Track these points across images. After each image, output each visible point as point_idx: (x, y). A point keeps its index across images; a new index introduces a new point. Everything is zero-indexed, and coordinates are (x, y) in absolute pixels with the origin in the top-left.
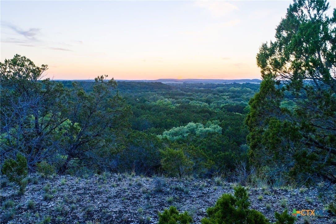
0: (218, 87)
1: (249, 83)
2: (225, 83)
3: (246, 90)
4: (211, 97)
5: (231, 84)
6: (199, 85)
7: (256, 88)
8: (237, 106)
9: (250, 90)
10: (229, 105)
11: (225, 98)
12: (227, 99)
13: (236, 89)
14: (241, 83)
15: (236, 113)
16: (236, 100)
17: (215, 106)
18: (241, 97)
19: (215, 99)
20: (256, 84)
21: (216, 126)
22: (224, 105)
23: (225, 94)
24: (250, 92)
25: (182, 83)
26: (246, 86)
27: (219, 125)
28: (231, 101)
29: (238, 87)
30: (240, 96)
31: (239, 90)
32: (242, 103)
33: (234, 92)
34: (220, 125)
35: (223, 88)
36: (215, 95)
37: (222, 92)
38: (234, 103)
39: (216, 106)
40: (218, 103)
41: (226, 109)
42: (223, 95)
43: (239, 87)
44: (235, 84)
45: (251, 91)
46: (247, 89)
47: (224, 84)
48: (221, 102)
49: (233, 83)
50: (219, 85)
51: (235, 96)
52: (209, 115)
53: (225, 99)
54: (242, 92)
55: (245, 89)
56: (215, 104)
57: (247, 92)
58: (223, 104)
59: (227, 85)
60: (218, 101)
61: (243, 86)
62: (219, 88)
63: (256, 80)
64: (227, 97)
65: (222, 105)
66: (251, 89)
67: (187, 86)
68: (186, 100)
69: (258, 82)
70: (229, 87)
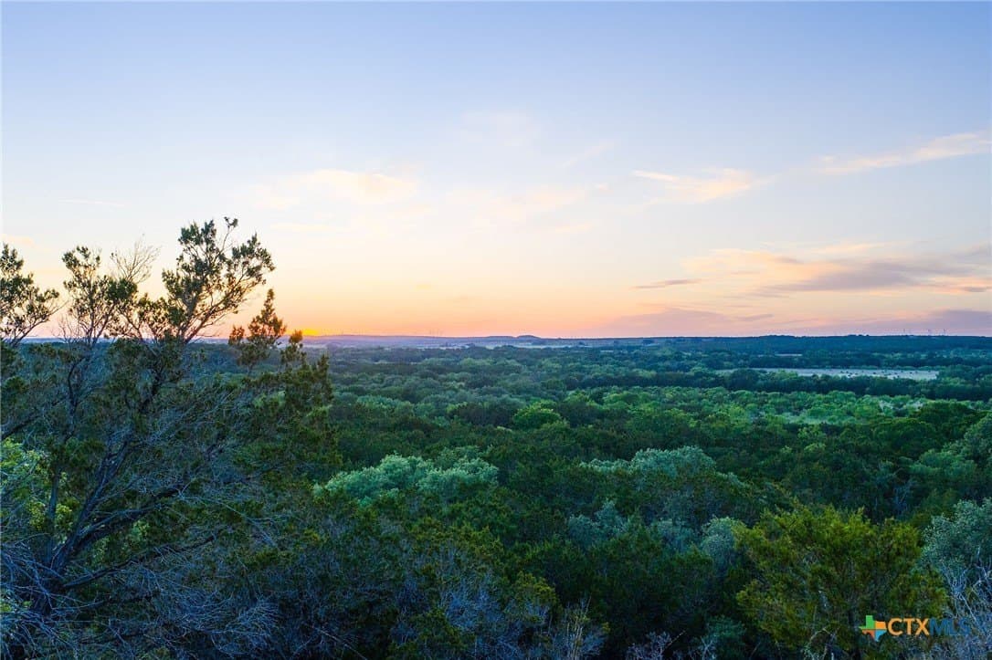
0: (429, 357)
1: (512, 347)
2: (447, 346)
3: (507, 364)
4: (416, 386)
5: (464, 349)
6: (374, 352)
7: (533, 359)
8: (493, 408)
9: (518, 365)
10: (473, 406)
11: (456, 387)
12: (462, 391)
13: (479, 362)
14: (491, 347)
15: (499, 427)
16: (488, 392)
17: (429, 409)
18: (499, 383)
19: (429, 390)
20: (530, 350)
22: (457, 406)
23: (450, 375)
24: (518, 370)
25: (323, 346)
26: (506, 353)
28: (473, 395)
29: (484, 358)
30: (496, 382)
31: (487, 364)
32: (504, 402)
33: (474, 370)
35: (442, 359)
36: (426, 377)
37: (441, 371)
38: (485, 400)
39: (434, 410)
40: (437, 402)
41: (463, 417)
42: (446, 380)
43: (487, 356)
44: (475, 348)
45: (520, 368)
46: (509, 361)
47: (444, 348)
48: (448, 397)
49: (467, 347)
50: (428, 353)
51: (479, 380)
52: (424, 435)
53: (456, 391)
54: (499, 372)
55: (502, 362)
56: (429, 404)
57: (510, 370)
58: (453, 403)
59: (455, 353)
60: (439, 396)
61: (498, 353)
62: (431, 359)
63: (528, 339)
64: (459, 384)
65: (450, 408)
66: (518, 361)
67: (337, 355)
68: (345, 394)
69: (534, 344)
70: (457, 356)
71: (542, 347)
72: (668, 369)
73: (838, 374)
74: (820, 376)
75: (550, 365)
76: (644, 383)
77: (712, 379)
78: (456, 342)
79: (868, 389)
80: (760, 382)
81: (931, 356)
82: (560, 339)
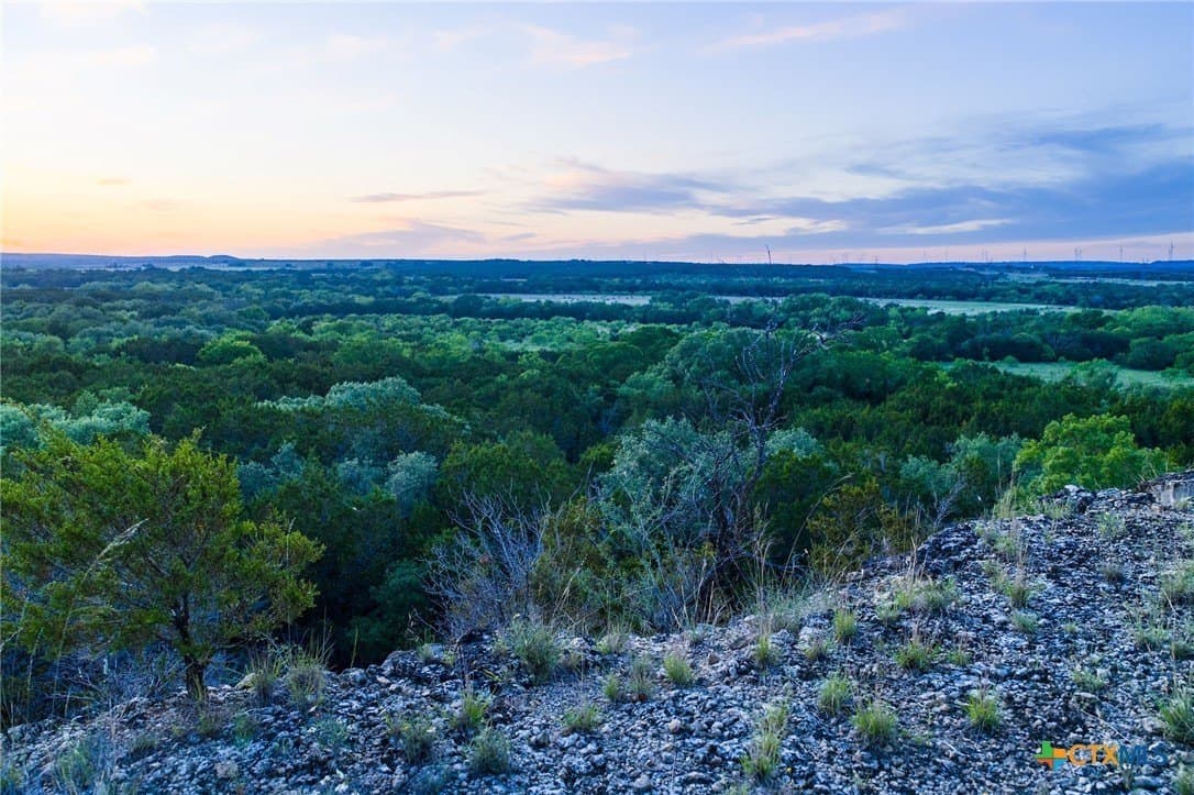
0: (91, 280)
1: (203, 268)
2: (115, 267)
3: (196, 289)
4: (69, 316)
5: (139, 270)
6: (10, 274)
7: (230, 284)
8: (173, 341)
9: (210, 290)
10: (146, 340)
11: (125, 317)
12: (132, 321)
13: (157, 287)
14: (174, 268)
15: (178, 365)
16: (168, 323)
17: (87, 345)
18: (183, 311)
19: (86, 321)
20: (225, 272)
21: (119, 407)
22: (125, 340)
23: (118, 303)
24: (210, 297)
26: (194, 276)
27: (133, 402)
28: (147, 327)
29: (166, 282)
30: (179, 310)
31: (170, 289)
32: (189, 333)
33: (153, 297)
34: (140, 404)
35: (109, 283)
36: (82, 306)
37: (106, 298)
38: (162, 333)
39: (94, 346)
40: (98, 336)
41: (133, 354)
42: (114, 309)
43: (170, 280)
44: (153, 269)
45: (212, 293)
46: (197, 286)
47: (112, 270)
48: (112, 330)
49: (143, 268)
50: (91, 276)
51: (157, 309)
52: (74, 378)
53: (125, 322)
54: (184, 299)
55: (189, 287)
56: (87, 339)
57: (201, 296)
58: (119, 336)
59: (126, 276)
60: (100, 329)
61: (182, 276)
62: (92, 284)
63: (223, 259)
64: (129, 314)
65: (116, 343)
66: (210, 286)
69: (230, 265)
70: (131, 280)
71: (240, 269)
72: (388, 294)
73: (561, 299)
74: (543, 301)
75: (250, 289)
76: (361, 310)
77: (435, 305)
78: (129, 262)
79: (588, 314)
80: (484, 308)
81: (644, 282)
82: (263, 260)
